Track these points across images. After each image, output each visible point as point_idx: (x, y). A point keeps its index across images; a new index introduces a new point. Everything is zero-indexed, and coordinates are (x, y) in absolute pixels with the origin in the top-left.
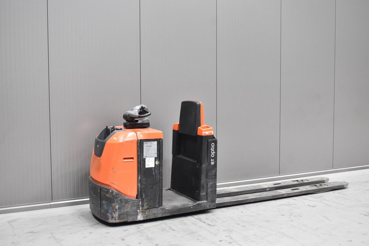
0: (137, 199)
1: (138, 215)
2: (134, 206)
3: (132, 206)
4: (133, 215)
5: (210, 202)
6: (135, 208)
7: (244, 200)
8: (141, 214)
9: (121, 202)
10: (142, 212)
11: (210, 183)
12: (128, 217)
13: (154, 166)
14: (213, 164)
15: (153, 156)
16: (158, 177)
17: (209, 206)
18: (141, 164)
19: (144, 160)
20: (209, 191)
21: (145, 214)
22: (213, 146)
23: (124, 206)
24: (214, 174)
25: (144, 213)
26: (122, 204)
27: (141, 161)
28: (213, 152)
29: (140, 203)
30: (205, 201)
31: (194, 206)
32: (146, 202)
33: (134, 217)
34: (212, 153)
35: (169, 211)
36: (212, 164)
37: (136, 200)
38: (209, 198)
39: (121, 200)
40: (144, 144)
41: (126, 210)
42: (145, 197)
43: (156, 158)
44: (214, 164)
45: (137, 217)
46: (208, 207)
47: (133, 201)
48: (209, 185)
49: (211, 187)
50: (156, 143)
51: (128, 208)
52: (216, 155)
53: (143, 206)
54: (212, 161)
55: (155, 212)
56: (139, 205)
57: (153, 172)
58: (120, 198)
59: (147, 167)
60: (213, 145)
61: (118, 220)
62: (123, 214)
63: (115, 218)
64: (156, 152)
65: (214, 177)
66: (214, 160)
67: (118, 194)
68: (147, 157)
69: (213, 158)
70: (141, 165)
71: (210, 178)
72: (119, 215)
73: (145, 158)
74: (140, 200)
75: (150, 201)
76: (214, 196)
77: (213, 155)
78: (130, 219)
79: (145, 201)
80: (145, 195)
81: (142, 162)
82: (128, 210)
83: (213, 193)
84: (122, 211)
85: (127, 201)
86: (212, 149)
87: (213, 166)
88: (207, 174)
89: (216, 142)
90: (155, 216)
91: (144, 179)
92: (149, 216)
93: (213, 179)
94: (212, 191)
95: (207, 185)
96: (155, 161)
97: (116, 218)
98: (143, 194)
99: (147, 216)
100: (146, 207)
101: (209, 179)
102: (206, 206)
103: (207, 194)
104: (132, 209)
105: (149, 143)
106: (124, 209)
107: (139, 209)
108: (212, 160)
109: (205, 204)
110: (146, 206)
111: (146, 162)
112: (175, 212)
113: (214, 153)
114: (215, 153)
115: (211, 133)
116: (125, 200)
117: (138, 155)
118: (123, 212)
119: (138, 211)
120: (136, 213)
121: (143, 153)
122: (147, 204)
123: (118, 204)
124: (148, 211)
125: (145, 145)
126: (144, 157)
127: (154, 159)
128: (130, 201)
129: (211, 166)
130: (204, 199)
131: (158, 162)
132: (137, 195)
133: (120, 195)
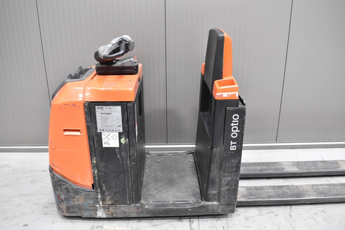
0: (93, 190)
1: (97, 210)
2: (90, 199)
3: (85, 199)
4: (89, 210)
5: (224, 205)
6: (91, 202)
7: (295, 200)
8: (102, 210)
9: (68, 191)
10: (104, 208)
11: (227, 178)
12: (82, 211)
13: (118, 146)
14: (233, 149)
15: (114, 130)
16: (127, 162)
17: (222, 211)
18: (95, 141)
19: (99, 136)
20: (223, 189)
21: (109, 211)
22: (236, 120)
23: (73, 198)
24: (234, 165)
25: (107, 210)
26: (70, 194)
27: (95, 137)
28: (235, 129)
29: (99, 196)
30: (215, 203)
31: (194, 208)
32: (109, 195)
33: (91, 213)
34: (233, 131)
35: (149, 211)
36: (231, 149)
37: (92, 192)
38: (222, 200)
39: (66, 189)
40: (97, 110)
41: (76, 203)
42: (106, 188)
43: (120, 134)
44: (235, 149)
45: (97, 214)
46: (220, 211)
47: (87, 192)
48: (223, 181)
49: (228, 184)
50: (119, 108)
51: (79, 201)
52: (241, 135)
53: (104, 200)
54: (233, 145)
55: (126, 210)
56: (98, 199)
57: (116, 155)
58: (65, 186)
59: (104, 146)
60: (236, 117)
61: (67, 212)
62: (73, 207)
63: (62, 210)
64: (121, 124)
65: (234, 170)
66: (236, 143)
67: (62, 180)
68: (103, 130)
69: (234, 140)
70: (95, 143)
71: (227, 170)
72: (68, 208)
73: (101, 133)
74: (98, 192)
75: (115, 194)
76: (233, 198)
77: (234, 135)
78: (86, 214)
79: (107, 193)
80: (106, 186)
81: (95, 139)
82: (81, 202)
83: (232, 193)
84: (71, 203)
85: (77, 192)
86: (232, 125)
87: (233, 152)
88: (221, 164)
89: (242, 113)
90: (126, 215)
91: (102, 164)
92: (116, 214)
93: (232, 172)
94: (229, 190)
95: (220, 180)
96: (120, 138)
97: (65, 211)
98: (102, 184)
99: (112, 214)
100: (110, 203)
101: (225, 172)
102: (217, 210)
103: (219, 193)
104: (87, 202)
105: (106, 109)
106: (74, 201)
107: (98, 203)
108: (232, 143)
109: (215, 208)
110: (109, 200)
111: (103, 139)
112: (161, 213)
113: (237, 131)
114: (239, 131)
115: (235, 95)
116: (74, 190)
117: (88, 128)
118: (73, 204)
119: (97, 206)
120: (93, 208)
121: (96, 123)
122: (112, 199)
123: (64, 194)
124: (114, 207)
125: (99, 111)
126: (99, 131)
127: (117, 134)
128: (81, 192)
129: (229, 152)
130: (214, 200)
131: (126, 139)
132: (93, 185)
133: (65, 182)
